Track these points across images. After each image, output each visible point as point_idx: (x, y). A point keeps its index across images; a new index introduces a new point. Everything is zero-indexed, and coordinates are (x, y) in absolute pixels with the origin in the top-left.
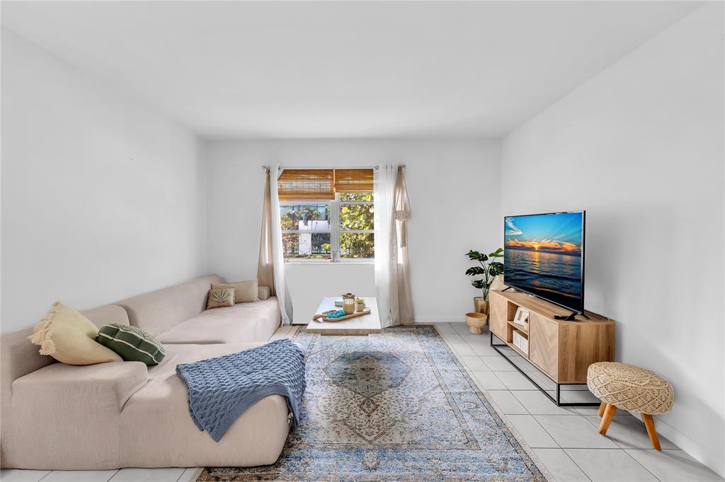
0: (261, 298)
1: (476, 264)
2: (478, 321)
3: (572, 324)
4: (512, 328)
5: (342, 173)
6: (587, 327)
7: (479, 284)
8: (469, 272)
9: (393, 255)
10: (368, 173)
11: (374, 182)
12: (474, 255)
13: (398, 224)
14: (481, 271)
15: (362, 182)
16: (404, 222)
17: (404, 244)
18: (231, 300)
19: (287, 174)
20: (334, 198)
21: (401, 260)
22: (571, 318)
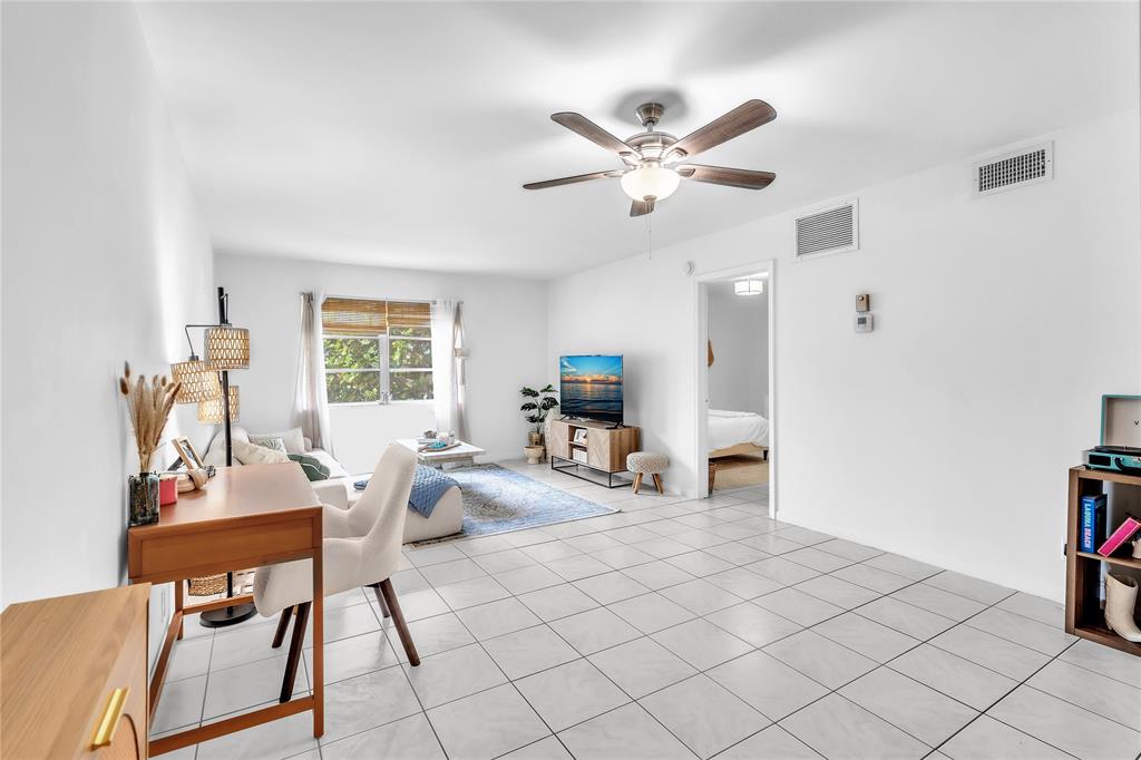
1: (530, 400)
2: (537, 451)
3: (617, 431)
5: (393, 306)
6: (625, 432)
7: (532, 420)
8: (524, 408)
9: (454, 394)
10: (424, 308)
11: (431, 317)
12: (528, 392)
13: (459, 361)
14: (534, 407)
15: (418, 316)
16: (463, 361)
17: (463, 382)
20: (386, 333)
21: (461, 400)
22: (615, 428)
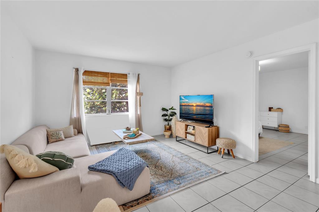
0: (75, 135)
1: (165, 112)
2: (168, 133)
3: (210, 128)
4: (187, 133)
5: (113, 75)
6: (214, 129)
7: (166, 120)
8: (163, 116)
9: (136, 111)
10: (125, 76)
11: (128, 80)
12: (164, 109)
13: (138, 97)
14: (167, 115)
15: (122, 79)
16: (140, 97)
17: (140, 106)
18: (63, 137)
19: (86, 73)
20: (109, 86)
21: (139, 113)
